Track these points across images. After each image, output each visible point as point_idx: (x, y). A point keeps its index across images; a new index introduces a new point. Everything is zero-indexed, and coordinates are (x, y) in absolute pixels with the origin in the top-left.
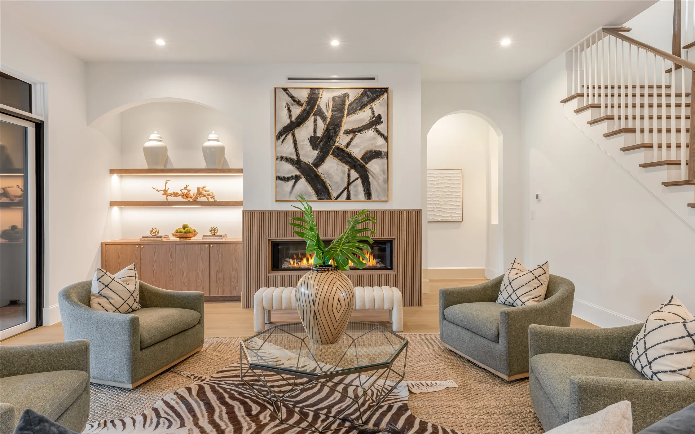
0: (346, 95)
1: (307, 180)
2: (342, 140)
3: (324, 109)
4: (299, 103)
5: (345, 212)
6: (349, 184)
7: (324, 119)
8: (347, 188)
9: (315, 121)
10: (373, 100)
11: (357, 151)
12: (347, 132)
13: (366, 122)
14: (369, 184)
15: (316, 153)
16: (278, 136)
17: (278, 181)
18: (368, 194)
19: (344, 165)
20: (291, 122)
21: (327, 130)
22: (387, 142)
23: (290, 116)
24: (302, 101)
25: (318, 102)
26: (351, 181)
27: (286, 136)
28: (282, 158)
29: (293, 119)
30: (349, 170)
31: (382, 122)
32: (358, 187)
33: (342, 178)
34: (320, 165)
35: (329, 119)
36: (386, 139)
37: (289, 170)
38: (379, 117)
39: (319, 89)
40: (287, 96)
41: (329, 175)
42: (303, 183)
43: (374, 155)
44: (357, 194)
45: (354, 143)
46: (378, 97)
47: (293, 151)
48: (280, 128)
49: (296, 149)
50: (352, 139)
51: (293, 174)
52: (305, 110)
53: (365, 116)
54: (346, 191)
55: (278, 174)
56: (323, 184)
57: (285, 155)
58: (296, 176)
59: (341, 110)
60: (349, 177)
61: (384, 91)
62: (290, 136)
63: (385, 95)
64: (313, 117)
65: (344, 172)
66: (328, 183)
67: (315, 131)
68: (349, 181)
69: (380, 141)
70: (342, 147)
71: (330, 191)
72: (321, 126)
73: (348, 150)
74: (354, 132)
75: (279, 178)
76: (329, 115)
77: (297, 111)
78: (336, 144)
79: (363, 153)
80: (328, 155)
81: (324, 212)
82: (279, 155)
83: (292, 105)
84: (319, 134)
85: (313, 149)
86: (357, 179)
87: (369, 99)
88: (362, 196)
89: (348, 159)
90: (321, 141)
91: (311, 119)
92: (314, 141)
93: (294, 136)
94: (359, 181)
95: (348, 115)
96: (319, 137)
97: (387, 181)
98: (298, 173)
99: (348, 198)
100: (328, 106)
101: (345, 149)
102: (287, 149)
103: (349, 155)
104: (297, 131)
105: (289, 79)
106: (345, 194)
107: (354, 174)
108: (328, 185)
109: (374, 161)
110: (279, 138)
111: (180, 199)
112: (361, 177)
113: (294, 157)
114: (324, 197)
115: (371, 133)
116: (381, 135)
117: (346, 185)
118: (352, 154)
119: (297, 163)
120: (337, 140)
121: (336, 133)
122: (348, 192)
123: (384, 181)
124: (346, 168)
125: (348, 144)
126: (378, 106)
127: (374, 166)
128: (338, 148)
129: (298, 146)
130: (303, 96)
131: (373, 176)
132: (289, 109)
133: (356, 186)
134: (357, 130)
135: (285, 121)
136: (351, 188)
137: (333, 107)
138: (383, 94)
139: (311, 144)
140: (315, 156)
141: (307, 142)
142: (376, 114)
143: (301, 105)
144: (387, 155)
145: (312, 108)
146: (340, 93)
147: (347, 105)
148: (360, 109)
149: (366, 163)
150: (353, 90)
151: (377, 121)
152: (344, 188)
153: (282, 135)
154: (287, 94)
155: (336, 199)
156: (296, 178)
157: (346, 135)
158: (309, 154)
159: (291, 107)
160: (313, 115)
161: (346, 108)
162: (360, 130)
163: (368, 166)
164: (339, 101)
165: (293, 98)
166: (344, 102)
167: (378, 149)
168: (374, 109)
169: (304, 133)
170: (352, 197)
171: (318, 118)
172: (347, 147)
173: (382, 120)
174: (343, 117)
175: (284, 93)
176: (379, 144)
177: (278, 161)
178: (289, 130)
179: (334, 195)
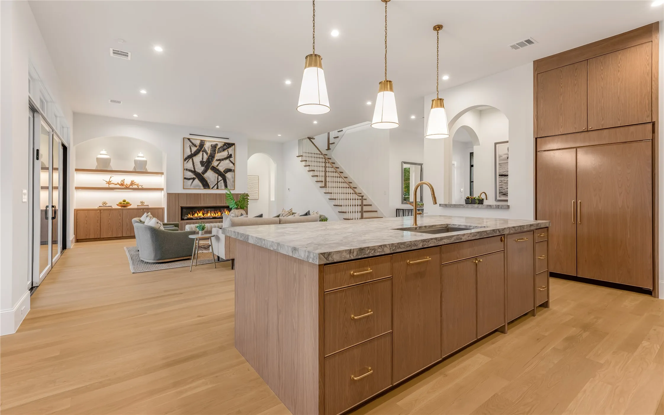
0: (217, 145)
1: (199, 180)
2: (215, 163)
3: (207, 149)
4: (195, 146)
5: (216, 194)
6: (218, 182)
7: (207, 153)
8: (217, 184)
9: (203, 154)
10: (228, 148)
11: (221, 168)
12: (217, 160)
13: (226, 157)
14: (226, 182)
15: (203, 168)
16: (185, 160)
17: (185, 180)
18: (226, 186)
19: (215, 174)
20: (191, 153)
21: (208, 159)
22: (234, 165)
23: (191, 151)
24: (197, 145)
25: (204, 146)
26: (219, 181)
27: (189, 160)
28: (187, 170)
29: (193, 152)
30: (218, 176)
31: (232, 157)
32: (222, 184)
33: (215, 180)
34: (205, 173)
35: (209, 154)
36: (234, 164)
37: (190, 175)
38: (231, 155)
39: (205, 141)
40: (189, 142)
41: (209, 178)
42: (197, 181)
43: (229, 170)
44: (221, 186)
45: (220, 165)
46: (230, 147)
47: (193, 167)
48: (186, 156)
49: (194, 166)
50: (219, 163)
51: (192, 177)
52: (198, 149)
53: (225, 154)
54: (216, 185)
55: (185, 177)
56: (206, 182)
57: (188, 168)
58: (193, 178)
59: (215, 151)
60: (218, 179)
61: (234, 144)
62: (191, 160)
63: (234, 146)
64: (202, 152)
65: (216, 177)
66: (208, 181)
67: (203, 159)
68: (218, 181)
69: (231, 165)
70: (215, 166)
71: (210, 185)
72: (206, 157)
73: (217, 168)
74: (220, 160)
75: (185, 178)
76: (209, 152)
77: (194, 149)
78: (212, 165)
79: (224, 170)
80: (208, 169)
81: (207, 194)
82: (185, 168)
83: (192, 146)
84: (205, 160)
85: (202, 166)
86: (221, 180)
87: (227, 147)
88: (223, 187)
89: (218, 172)
90: (205, 163)
91: (201, 153)
92: (202, 163)
93: (193, 160)
94: (222, 181)
95: (218, 153)
96: (204, 161)
97: (234, 181)
98: (195, 177)
99: (217, 188)
100: (209, 148)
101: (216, 167)
102: (189, 165)
103: (218, 170)
104: (194, 158)
105: (190, 134)
106: (216, 186)
107: (220, 178)
108: (209, 182)
109: (229, 173)
110: (186, 160)
111: (118, 186)
112: (223, 179)
113: (193, 169)
114: (206, 188)
115: (227, 161)
116: (232, 162)
117: (216, 183)
118: (219, 169)
119: (194, 172)
120: (213, 163)
121: (212, 161)
122: (218, 185)
123: (233, 181)
124: (217, 175)
125: (218, 165)
126: (231, 151)
127: (229, 175)
128: (213, 167)
129: (195, 164)
130: (198, 143)
131: (228, 179)
132: (190, 148)
133: (221, 183)
134: (222, 160)
135: (188, 153)
136: (219, 184)
137: (211, 149)
138: (232, 146)
139: (201, 164)
140: (203, 169)
141: (199, 163)
142: (230, 154)
143: (197, 147)
144: (234, 171)
145: (202, 148)
146: (214, 143)
147: (217, 148)
148: (223, 151)
149: (225, 174)
150: (220, 143)
151: (230, 156)
152: (216, 184)
153: (187, 159)
154: (190, 141)
155: (212, 188)
156: (194, 179)
157: (216, 161)
158: (200, 169)
159: (192, 147)
160: (202, 151)
161: (217, 150)
162: (223, 160)
163: (226, 175)
164: (214, 147)
165: (193, 144)
166: (216, 147)
167: (230, 168)
168: (229, 151)
169: (198, 159)
170: (219, 188)
171: (204, 153)
172: (217, 166)
173: (232, 156)
174: (215, 154)
175: (188, 141)
176: (231, 166)
177: (185, 171)
178: (191, 157)
179: (211, 187)
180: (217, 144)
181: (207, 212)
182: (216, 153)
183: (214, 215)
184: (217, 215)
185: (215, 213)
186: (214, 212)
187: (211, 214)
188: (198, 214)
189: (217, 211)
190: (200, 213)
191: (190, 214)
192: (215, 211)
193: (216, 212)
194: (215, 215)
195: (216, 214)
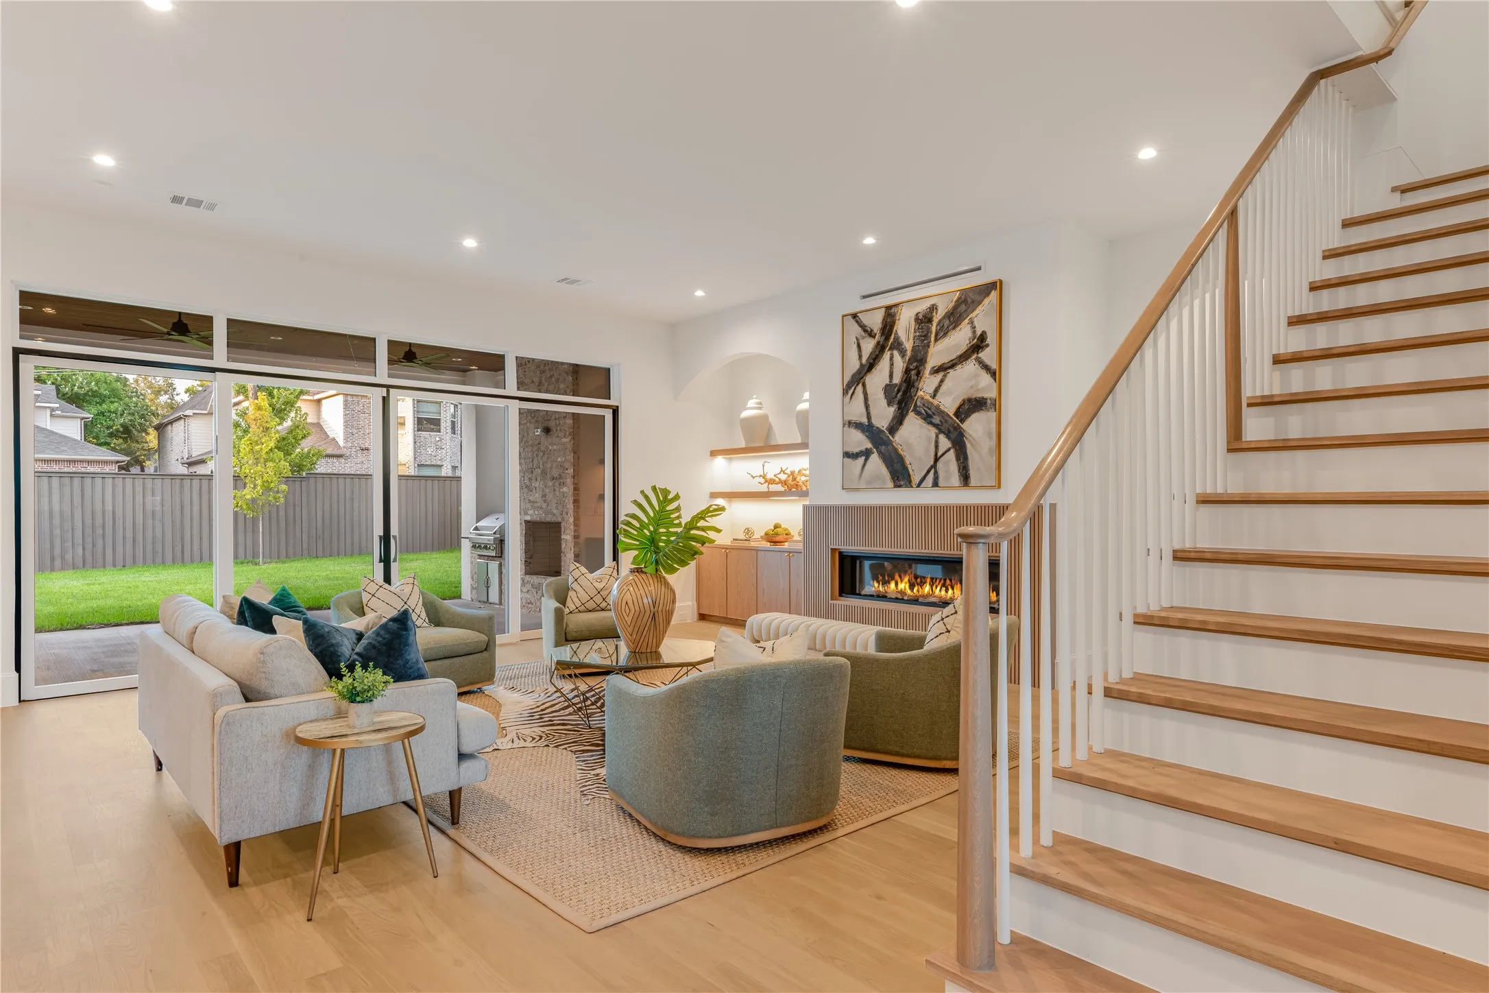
0: (933, 308)
1: (881, 456)
2: (927, 384)
3: (903, 338)
4: (871, 334)
6: (936, 460)
7: (903, 353)
8: (934, 466)
9: (891, 359)
10: (974, 307)
11: (948, 402)
12: (936, 371)
13: (964, 348)
14: (966, 458)
15: (891, 411)
16: (845, 392)
17: (846, 460)
18: (965, 478)
19: (929, 428)
20: (862, 365)
21: (907, 371)
22: (997, 381)
23: (860, 357)
24: (875, 330)
25: (895, 328)
26: (940, 454)
27: (855, 389)
28: (850, 423)
29: (864, 361)
30: (937, 436)
31: (988, 346)
32: (949, 464)
33: (927, 450)
34: (897, 430)
35: (909, 353)
36: (993, 374)
37: (860, 441)
38: (983, 336)
39: (896, 305)
40: (857, 326)
41: (909, 446)
42: (875, 461)
43: (974, 405)
44: (948, 477)
45: (944, 388)
46: (981, 301)
47: (864, 411)
48: (848, 377)
49: (867, 407)
50: (942, 381)
51: (863, 448)
52: (878, 343)
53: (960, 338)
54: (932, 471)
55: (847, 449)
56: (901, 461)
57: (854, 419)
58: (866, 449)
59: (926, 336)
60: (937, 447)
61: (994, 286)
62: (860, 388)
63: (994, 295)
64: (889, 353)
65: (929, 439)
66: (908, 460)
67: (891, 376)
68: (936, 455)
69: (986, 379)
70: (928, 397)
71: (911, 472)
72: (899, 366)
73: (935, 402)
74: (943, 369)
75: (847, 455)
76: (908, 345)
77: (868, 347)
78: (919, 394)
79: (957, 404)
80: (907, 413)
82: (847, 418)
83: (863, 338)
84: (897, 380)
85: (889, 405)
86: (948, 450)
87: (968, 307)
88: (956, 480)
89: (936, 418)
90: (899, 391)
91: (887, 356)
92: (890, 392)
93: (864, 387)
94: (952, 454)
95: (936, 340)
96: (896, 385)
97: (995, 451)
98: (869, 445)
99: (936, 484)
100: (908, 331)
101: (931, 400)
102: (856, 410)
103: (937, 410)
104: (868, 379)
105: (860, 298)
106: (931, 475)
107: (945, 443)
108: (908, 463)
109: (974, 416)
110: (847, 392)
112: (954, 446)
113: (865, 420)
114: (902, 483)
115: (970, 366)
116: (986, 368)
117: (932, 463)
118: (941, 407)
119: (868, 429)
120: (920, 386)
121: (919, 375)
122: (936, 472)
123: (990, 451)
124: (933, 432)
125: (936, 391)
126: (982, 318)
127: (975, 426)
128: (922, 400)
129: (870, 402)
130: (877, 321)
131: (972, 445)
132: (859, 346)
133: (946, 463)
134: (949, 365)
135: (854, 365)
136: (940, 465)
137: (915, 331)
138: (988, 294)
139: (886, 397)
140: (891, 416)
141: (881, 395)
142: (979, 333)
143: (874, 337)
144: (997, 404)
145: (887, 339)
146: (922, 307)
147: (935, 324)
148: (954, 328)
149: (962, 421)
150: (942, 295)
151: (979, 344)
152: (929, 466)
153: (850, 388)
154: (857, 322)
155: (919, 486)
156: (867, 454)
157: (932, 377)
158: (883, 414)
159: (861, 341)
160: (889, 350)
161: (934, 329)
162: (952, 365)
163: (965, 426)
164: (924, 320)
165: (863, 327)
166: (930, 321)
167: (980, 395)
168: (976, 323)
169: (877, 380)
170: (941, 482)
171: (896, 353)
172: (934, 396)
173: (988, 341)
174: (929, 346)
175: (853, 322)
176: (984, 386)
177: (846, 428)
178: (858, 379)
179: (916, 479)
180: (933, 305)
181: (921, 582)
182: (932, 343)
183: (940, 590)
184: (950, 591)
185: (944, 585)
186: (942, 582)
187: (934, 588)
188: (897, 584)
189: (951, 580)
190: (902, 581)
191: (878, 582)
192: (945, 580)
193: (948, 582)
194: (943, 592)
195: (947, 592)
